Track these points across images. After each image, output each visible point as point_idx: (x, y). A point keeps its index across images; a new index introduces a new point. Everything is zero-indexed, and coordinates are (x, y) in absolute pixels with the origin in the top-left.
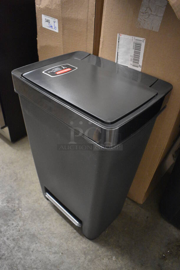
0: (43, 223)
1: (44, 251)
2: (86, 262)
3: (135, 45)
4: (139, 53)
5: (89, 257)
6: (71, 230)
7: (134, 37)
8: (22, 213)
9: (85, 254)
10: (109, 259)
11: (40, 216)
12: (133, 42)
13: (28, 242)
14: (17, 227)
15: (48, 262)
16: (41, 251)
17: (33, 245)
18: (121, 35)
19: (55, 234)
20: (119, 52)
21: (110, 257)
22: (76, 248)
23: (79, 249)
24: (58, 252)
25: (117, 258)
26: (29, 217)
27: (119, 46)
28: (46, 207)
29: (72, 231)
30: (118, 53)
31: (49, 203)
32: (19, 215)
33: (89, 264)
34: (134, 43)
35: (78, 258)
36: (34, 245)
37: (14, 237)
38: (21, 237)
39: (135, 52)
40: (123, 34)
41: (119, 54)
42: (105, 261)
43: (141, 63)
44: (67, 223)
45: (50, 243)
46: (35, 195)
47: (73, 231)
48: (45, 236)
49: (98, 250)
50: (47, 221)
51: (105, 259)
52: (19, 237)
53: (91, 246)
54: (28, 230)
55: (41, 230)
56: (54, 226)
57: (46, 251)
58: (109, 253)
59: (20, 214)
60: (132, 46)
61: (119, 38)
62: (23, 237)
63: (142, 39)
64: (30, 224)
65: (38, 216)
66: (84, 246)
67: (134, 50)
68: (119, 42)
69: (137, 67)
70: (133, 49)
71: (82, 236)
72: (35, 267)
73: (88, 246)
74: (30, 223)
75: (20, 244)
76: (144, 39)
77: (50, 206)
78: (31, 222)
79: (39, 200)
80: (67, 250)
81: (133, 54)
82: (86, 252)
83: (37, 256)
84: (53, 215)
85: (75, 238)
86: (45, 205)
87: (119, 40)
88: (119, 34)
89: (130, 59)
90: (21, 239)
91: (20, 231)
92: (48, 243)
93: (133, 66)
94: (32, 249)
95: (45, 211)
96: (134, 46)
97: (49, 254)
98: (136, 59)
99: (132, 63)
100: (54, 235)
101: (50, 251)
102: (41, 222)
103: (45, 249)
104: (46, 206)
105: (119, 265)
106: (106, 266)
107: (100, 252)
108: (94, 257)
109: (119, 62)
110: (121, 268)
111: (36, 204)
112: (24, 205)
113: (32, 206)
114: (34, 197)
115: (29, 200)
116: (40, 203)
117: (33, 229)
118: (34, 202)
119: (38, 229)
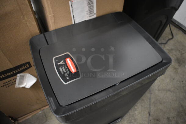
3: (88, 2)
4: (93, 6)
5: (133, 121)
9: (131, 123)
18: (73, 1)
20: (74, 15)
21: (135, 109)
27: (73, 10)
30: (73, 16)
33: (137, 122)
34: (87, 1)
39: (89, 7)
41: (74, 16)
43: (95, 11)
51: (135, 112)
68: (72, 7)
69: (93, 15)
70: (87, 5)
73: (126, 119)
81: (88, 9)
82: (130, 121)
87: (72, 5)
88: (71, 1)
93: (90, 17)
96: (87, 3)
98: (91, 11)
99: (88, 16)
105: (140, 106)
106: (139, 113)
107: (131, 113)
108: (133, 118)
109: (77, 22)
110: (142, 106)
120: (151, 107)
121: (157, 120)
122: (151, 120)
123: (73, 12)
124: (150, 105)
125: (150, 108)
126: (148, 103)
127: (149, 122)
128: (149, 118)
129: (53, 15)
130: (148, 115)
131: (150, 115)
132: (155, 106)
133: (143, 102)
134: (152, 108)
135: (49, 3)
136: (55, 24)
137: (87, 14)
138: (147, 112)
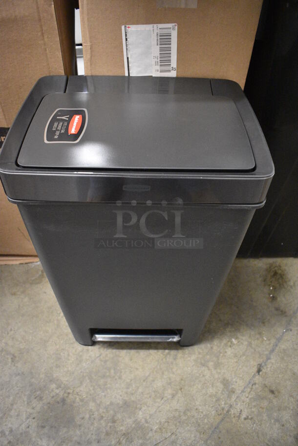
0: (120, 378)
1: (159, 407)
2: (214, 372)
3: (159, 38)
4: (169, 49)
5: (211, 364)
6: (162, 355)
7: (155, 25)
8: (77, 393)
9: (204, 366)
10: (230, 346)
11: (108, 374)
12: (155, 34)
13: (130, 418)
14: (93, 415)
15: (177, 414)
16: (156, 411)
17: (138, 414)
18: (128, 27)
19: (149, 376)
20: (129, 56)
21: (229, 343)
22: (189, 368)
23: (193, 366)
24: (174, 392)
25: (237, 338)
26: (93, 390)
28: (101, 357)
29: (164, 355)
30: (128, 58)
31: (99, 348)
32: (78, 399)
33: (219, 371)
34: (157, 35)
35: (202, 376)
36: (141, 413)
37: (104, 431)
38: (114, 422)
39: (161, 49)
40: (133, 24)
41: (129, 60)
42: (229, 351)
43: (174, 63)
44: (147, 351)
45: (154, 392)
46: (68, 355)
47: (165, 353)
48: (140, 390)
49: (212, 348)
50: (123, 370)
51: (227, 350)
52: (110, 424)
53: (201, 351)
54: (111, 404)
55: (128, 388)
56: (137, 369)
57: (160, 405)
58: (225, 341)
59: (77, 397)
60: (154, 40)
61: (126, 33)
62: (116, 418)
63: (170, 25)
64: (105, 396)
65: (104, 376)
66: (193, 357)
67: (159, 46)
68: (126, 40)
69: (169, 71)
70: (157, 45)
71: (181, 349)
72: (170, 434)
73: (197, 354)
74: (103, 394)
75: (122, 430)
76: (174, 24)
77: (105, 350)
78: (103, 392)
79: (81, 356)
80: (182, 380)
81: (159, 52)
82: (203, 362)
83: (158, 421)
84: (121, 357)
85: (175, 359)
86: (97, 355)
87: (126, 36)
88: (125, 27)
89: (154, 63)
90: (116, 424)
91: (104, 415)
92: (153, 393)
93: (161, 71)
94: (143, 420)
95: (106, 361)
96: (157, 40)
97: (168, 405)
98: (164, 60)
99: (158, 67)
100: (151, 379)
101: (166, 401)
102: (116, 380)
103: (157, 404)
104: (100, 355)
105: (246, 343)
106: (235, 356)
107: (215, 348)
108: (215, 359)
109: (134, 73)
110: (250, 344)
111: (84, 364)
112: (67, 381)
113: (81, 372)
114: (70, 358)
115: (68, 368)
116: (88, 358)
117: (115, 397)
118: (78, 364)
119: (122, 391)
120: (272, 357)
121: (272, 392)
122: (255, 384)
123: (127, 49)
124: (272, 351)
125: (268, 358)
126: (270, 344)
127: (250, 386)
128: (254, 376)
129: (89, 44)
130: (255, 369)
131: (259, 371)
132: (282, 359)
133: (258, 339)
134: (273, 361)
135: (86, 19)
136: (91, 65)
137: (156, 63)
138: (256, 364)
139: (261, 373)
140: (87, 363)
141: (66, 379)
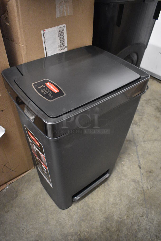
0: (95, 210)
1: (119, 209)
2: (126, 179)
4: (63, 38)
5: (123, 177)
6: (102, 188)
7: (57, 27)
8: (83, 231)
9: (121, 180)
10: (124, 166)
11: (88, 213)
12: (57, 31)
13: (113, 222)
14: (98, 234)
15: (128, 206)
16: (120, 211)
17: (115, 218)
18: (44, 31)
19: (105, 200)
20: (46, 46)
21: (122, 165)
22: (117, 185)
23: (117, 183)
24: (120, 198)
25: (123, 161)
26: (88, 224)
27: (46, 41)
28: (79, 208)
29: (103, 187)
30: (45, 47)
31: (75, 205)
32: (85, 233)
33: (128, 178)
35: (123, 184)
36: (115, 217)
37: (108, 236)
38: (109, 229)
39: (60, 39)
40: (46, 28)
41: (46, 48)
42: (125, 168)
43: (66, 45)
44: (95, 190)
45: (113, 204)
46: (63, 219)
47: (103, 186)
48: (107, 208)
49: (118, 171)
50: (93, 206)
51: (124, 168)
52: (108, 232)
53: (115, 175)
54: (101, 223)
55: (101, 211)
56: (98, 201)
57: (119, 208)
58: (120, 165)
59: (84, 233)
60: (57, 34)
61: (43, 34)
62: (108, 227)
63: (63, 25)
64: (96, 222)
65: (88, 215)
66: (115, 180)
67: (59, 37)
68: (44, 37)
69: (64, 49)
70: (58, 37)
71: (108, 180)
72: (132, 215)
73: (115, 177)
74: (94, 222)
75: (115, 230)
76: (64, 25)
77: (78, 203)
79: (70, 214)
80: (118, 192)
82: (119, 179)
83: (124, 215)
84: (87, 201)
85: (109, 185)
86: (77, 208)
87: (44, 36)
89: (58, 47)
90: (110, 229)
91: (103, 230)
92: (113, 205)
93: (61, 50)
94: (119, 219)
95: (83, 208)
96: (58, 34)
97: (122, 205)
98: (62, 44)
99: (60, 48)
100: (107, 200)
101: (120, 204)
103: (118, 208)
104: (78, 207)
105: (128, 161)
106: (128, 168)
107: (119, 170)
108: (122, 174)
109: (49, 55)
110: (129, 160)
111: (75, 217)
112: (74, 230)
113: (76, 221)
114: (65, 219)
115: (69, 224)
116: (73, 213)
117: (100, 219)
118: (72, 219)
119: (101, 215)
120: (140, 160)
121: (150, 172)
122: (143, 173)
123: (45, 43)
124: (138, 157)
125: (139, 161)
126: (135, 155)
127: (142, 175)
128: (140, 171)
129: (25, 45)
130: (138, 168)
131: (140, 168)
132: (143, 158)
133: (130, 156)
134: (141, 161)
135: (23, 31)
136: (27, 56)
137: (59, 46)
138: (137, 166)
139: (141, 168)
140: (75, 215)
141: (73, 230)
